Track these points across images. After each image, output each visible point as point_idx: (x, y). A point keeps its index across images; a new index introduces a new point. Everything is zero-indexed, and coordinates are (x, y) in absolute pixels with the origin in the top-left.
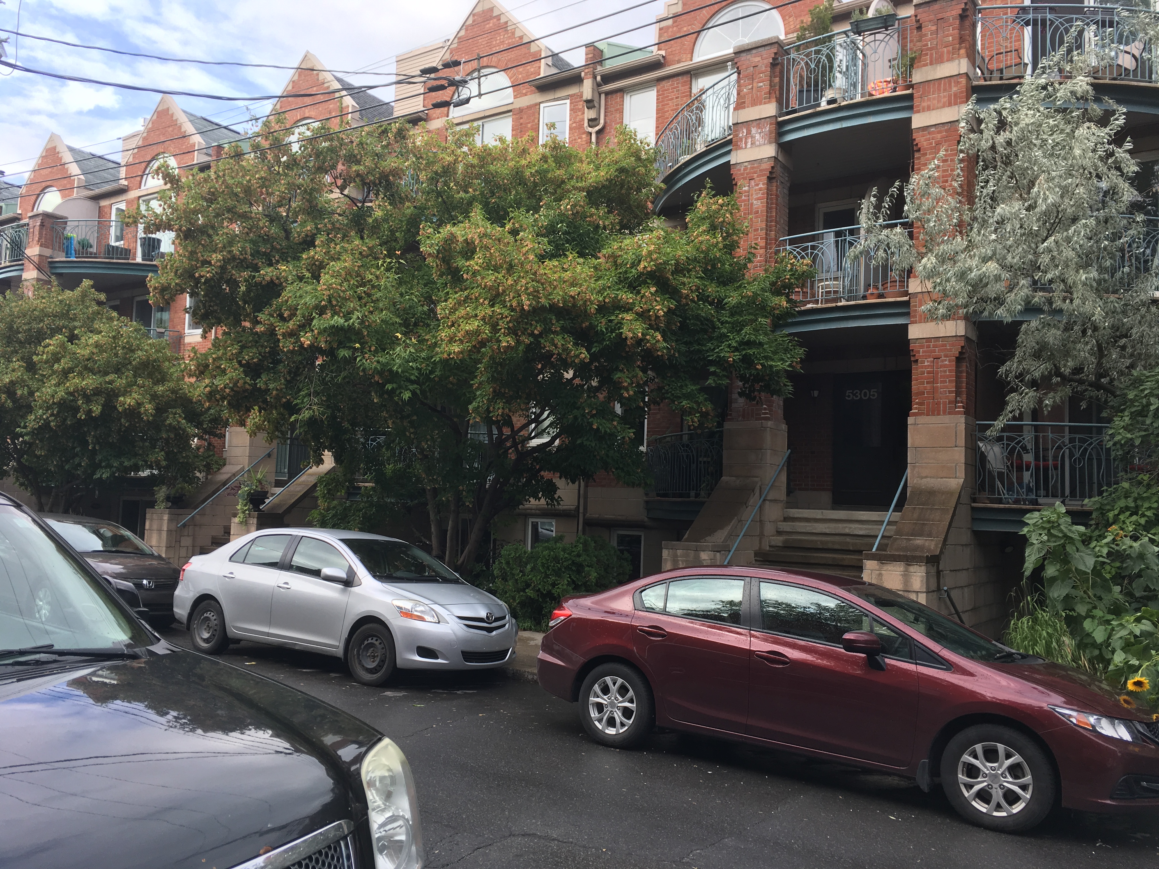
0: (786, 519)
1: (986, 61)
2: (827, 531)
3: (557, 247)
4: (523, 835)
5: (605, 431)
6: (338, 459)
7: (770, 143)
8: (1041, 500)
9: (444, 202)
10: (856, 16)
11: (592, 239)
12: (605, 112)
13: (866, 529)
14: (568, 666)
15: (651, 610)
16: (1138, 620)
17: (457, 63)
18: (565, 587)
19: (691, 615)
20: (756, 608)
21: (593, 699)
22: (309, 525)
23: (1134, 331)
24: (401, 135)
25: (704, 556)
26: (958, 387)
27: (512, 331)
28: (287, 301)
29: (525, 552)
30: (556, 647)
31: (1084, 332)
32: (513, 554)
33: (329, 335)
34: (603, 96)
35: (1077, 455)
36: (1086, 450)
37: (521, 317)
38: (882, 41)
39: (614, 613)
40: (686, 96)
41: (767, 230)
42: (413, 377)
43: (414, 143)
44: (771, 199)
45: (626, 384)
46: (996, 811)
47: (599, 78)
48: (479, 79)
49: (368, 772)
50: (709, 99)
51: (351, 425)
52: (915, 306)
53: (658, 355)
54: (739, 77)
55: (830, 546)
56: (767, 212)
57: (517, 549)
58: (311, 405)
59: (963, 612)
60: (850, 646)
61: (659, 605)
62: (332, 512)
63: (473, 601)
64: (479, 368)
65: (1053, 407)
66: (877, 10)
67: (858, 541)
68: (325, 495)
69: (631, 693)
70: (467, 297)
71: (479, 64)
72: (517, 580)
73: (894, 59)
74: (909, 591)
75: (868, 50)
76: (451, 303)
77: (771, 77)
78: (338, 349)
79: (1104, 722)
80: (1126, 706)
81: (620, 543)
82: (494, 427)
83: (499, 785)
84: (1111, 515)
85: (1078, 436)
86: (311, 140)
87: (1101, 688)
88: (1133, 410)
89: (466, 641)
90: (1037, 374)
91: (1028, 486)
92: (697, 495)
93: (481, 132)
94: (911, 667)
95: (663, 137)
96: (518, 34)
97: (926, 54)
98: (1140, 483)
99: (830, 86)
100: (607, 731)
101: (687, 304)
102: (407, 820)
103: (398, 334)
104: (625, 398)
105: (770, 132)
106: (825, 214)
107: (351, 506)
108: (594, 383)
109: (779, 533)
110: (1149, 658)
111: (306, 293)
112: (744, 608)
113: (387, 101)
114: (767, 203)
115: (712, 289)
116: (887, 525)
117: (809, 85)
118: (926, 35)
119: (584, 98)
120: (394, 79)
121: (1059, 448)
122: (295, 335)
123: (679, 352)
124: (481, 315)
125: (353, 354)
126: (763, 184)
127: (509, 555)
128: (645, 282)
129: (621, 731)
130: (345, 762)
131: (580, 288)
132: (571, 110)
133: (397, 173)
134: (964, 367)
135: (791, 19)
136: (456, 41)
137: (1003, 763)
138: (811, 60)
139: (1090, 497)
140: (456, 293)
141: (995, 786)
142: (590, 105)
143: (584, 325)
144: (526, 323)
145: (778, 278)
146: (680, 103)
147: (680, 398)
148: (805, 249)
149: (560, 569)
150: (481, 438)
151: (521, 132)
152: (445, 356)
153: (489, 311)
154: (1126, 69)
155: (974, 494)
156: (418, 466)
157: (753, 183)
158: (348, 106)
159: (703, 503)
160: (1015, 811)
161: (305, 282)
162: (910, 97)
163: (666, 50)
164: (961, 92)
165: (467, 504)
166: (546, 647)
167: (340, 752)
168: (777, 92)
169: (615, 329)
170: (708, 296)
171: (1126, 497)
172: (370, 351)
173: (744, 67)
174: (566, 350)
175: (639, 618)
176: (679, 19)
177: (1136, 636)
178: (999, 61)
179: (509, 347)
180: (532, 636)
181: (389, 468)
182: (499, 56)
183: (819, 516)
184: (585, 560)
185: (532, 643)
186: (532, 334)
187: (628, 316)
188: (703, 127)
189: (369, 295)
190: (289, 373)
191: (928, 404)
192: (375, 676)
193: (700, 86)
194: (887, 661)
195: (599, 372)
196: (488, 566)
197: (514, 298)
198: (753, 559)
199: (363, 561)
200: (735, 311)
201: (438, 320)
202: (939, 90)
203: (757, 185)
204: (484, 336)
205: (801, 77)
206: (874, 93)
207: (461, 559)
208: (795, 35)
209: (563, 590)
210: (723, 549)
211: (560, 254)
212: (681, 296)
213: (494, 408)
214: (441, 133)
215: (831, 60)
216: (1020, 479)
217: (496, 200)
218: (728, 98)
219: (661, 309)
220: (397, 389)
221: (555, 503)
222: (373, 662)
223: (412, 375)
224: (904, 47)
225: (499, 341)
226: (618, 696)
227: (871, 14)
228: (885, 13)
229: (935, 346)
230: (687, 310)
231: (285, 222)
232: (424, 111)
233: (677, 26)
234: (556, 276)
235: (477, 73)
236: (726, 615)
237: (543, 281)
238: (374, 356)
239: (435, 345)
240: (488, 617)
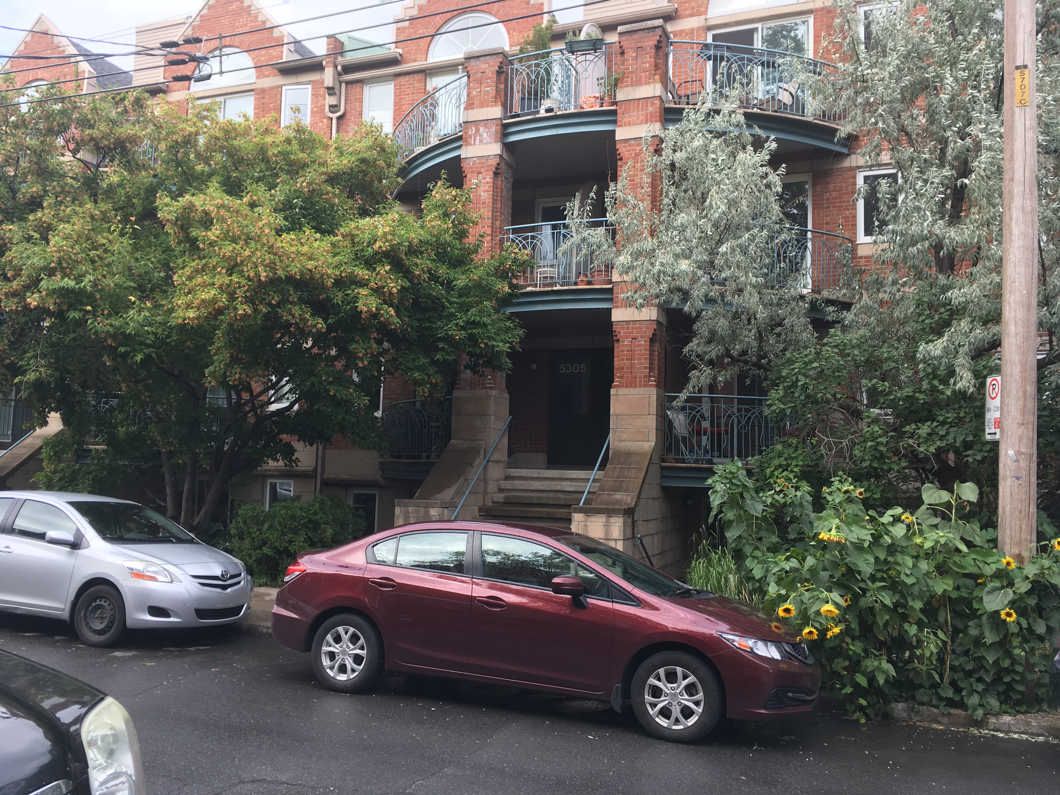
0: (507, 478)
1: (676, 87)
2: (542, 488)
3: (293, 222)
4: (253, 782)
5: (342, 398)
6: (65, 421)
7: (496, 142)
8: (715, 460)
9: (184, 172)
10: (570, 37)
11: (329, 215)
12: (346, 100)
13: (575, 486)
14: (302, 618)
15: (383, 563)
16: (788, 559)
17: (198, 40)
18: (301, 544)
19: (419, 566)
20: (478, 559)
21: (325, 649)
22: (34, 487)
23: (786, 321)
24: (138, 103)
25: (434, 512)
26: (651, 364)
27: (249, 300)
28: (11, 261)
29: (263, 512)
30: (291, 602)
31: (749, 321)
32: (251, 513)
33: (58, 297)
34: (343, 85)
35: (743, 423)
36: (750, 418)
37: (259, 287)
38: (592, 61)
39: (347, 567)
40: (422, 92)
41: (493, 219)
42: (148, 342)
43: (152, 112)
44: (497, 192)
45: (361, 355)
46: (675, 724)
47: (339, 68)
48: (221, 57)
49: (89, 732)
50: (442, 97)
51: (81, 387)
52: (618, 293)
53: (392, 329)
54: (469, 81)
55: (544, 501)
56: (493, 203)
57: (254, 508)
58: (37, 367)
59: (653, 556)
60: (558, 589)
61: (390, 558)
62: (59, 475)
63: (209, 560)
64: (216, 334)
65: (725, 383)
66: (587, 34)
67: (568, 496)
68: (51, 457)
69: (362, 641)
70: (205, 265)
71: (221, 43)
72: (254, 538)
73: (602, 78)
74: (609, 540)
75: (580, 68)
76: (188, 271)
77: (497, 84)
78: (68, 310)
79: (760, 644)
80: (776, 630)
81: (355, 502)
82: (233, 393)
83: (229, 736)
84: (768, 471)
85: (744, 407)
86: (41, 102)
87: (758, 617)
88: (786, 384)
89: (201, 599)
90: (713, 355)
91: (705, 448)
92: (428, 457)
93: (222, 110)
94: (608, 605)
95: (400, 128)
96: (260, 18)
97: (628, 77)
98: (790, 446)
99: (548, 96)
100: (338, 678)
101: (420, 284)
102: (130, 776)
103: (131, 297)
104: (360, 367)
105: (496, 131)
106: (544, 209)
107: (80, 469)
108: (333, 352)
109: (501, 490)
110: (796, 589)
111: (34, 254)
112: (466, 559)
113: (126, 70)
114: (493, 195)
115: (443, 271)
116: (593, 482)
117: (530, 94)
118: (628, 60)
119: (326, 85)
120: (134, 49)
121: (730, 416)
122: (19, 295)
123: (412, 327)
124: (218, 283)
125: (84, 316)
126: (490, 178)
127: (246, 514)
128: (381, 261)
129: (352, 677)
130: (64, 724)
131: (317, 262)
132: (313, 95)
133: (134, 140)
134: (657, 346)
135: (515, 33)
136: (198, 19)
137: (681, 683)
138: (531, 71)
139: (752, 457)
140: (194, 260)
141: (674, 703)
142: (331, 92)
143: (321, 297)
144: (264, 294)
145: (502, 263)
146: (416, 98)
147: (413, 369)
148: (526, 238)
149: (296, 527)
150: (220, 402)
151: (263, 111)
152: (180, 321)
153: (227, 280)
154: (784, 104)
155: (663, 455)
156: (153, 429)
157: (480, 175)
158: (84, 72)
159: (433, 464)
160: (689, 724)
161: (33, 243)
162: (614, 113)
163: (403, 49)
164: (655, 113)
165: (205, 466)
166: (281, 601)
167: (59, 714)
168: (502, 97)
169: (351, 302)
170: (439, 277)
171: (779, 457)
172: (103, 314)
173: (474, 72)
174: (303, 319)
175: (371, 571)
176: (415, 22)
177: (787, 572)
178: (686, 88)
179: (245, 316)
180: (268, 592)
181: (122, 430)
182: (242, 37)
183: (536, 475)
184: (321, 518)
185: (268, 598)
186: (270, 304)
187: (364, 291)
188: (437, 122)
189: (101, 258)
190: (13, 333)
191: (627, 377)
192: (102, 638)
193: (434, 85)
194: (588, 600)
195: (337, 342)
196: (225, 526)
197: (251, 268)
198: (477, 514)
199: (92, 523)
200: (464, 292)
201: (175, 287)
202: (638, 109)
203: (485, 179)
204: (221, 304)
205: (523, 86)
206: (585, 106)
207: (197, 520)
208: (518, 48)
209: (300, 547)
210: (450, 505)
211: (296, 229)
212: (414, 276)
213: (231, 372)
214: (182, 105)
215: (548, 74)
216: (699, 443)
217: (238, 174)
218: (459, 98)
219: (395, 287)
220: (130, 352)
221: (294, 464)
222: (101, 623)
223: (148, 338)
224: (609, 69)
225: (235, 309)
226: (349, 644)
227: (582, 37)
228: (594, 37)
229: (633, 328)
230: (419, 289)
231: (12, 182)
232: (164, 83)
233: (413, 28)
234: (293, 249)
235: (218, 51)
236: (452, 565)
237: (280, 254)
238: (107, 319)
239: (172, 310)
240: (223, 575)
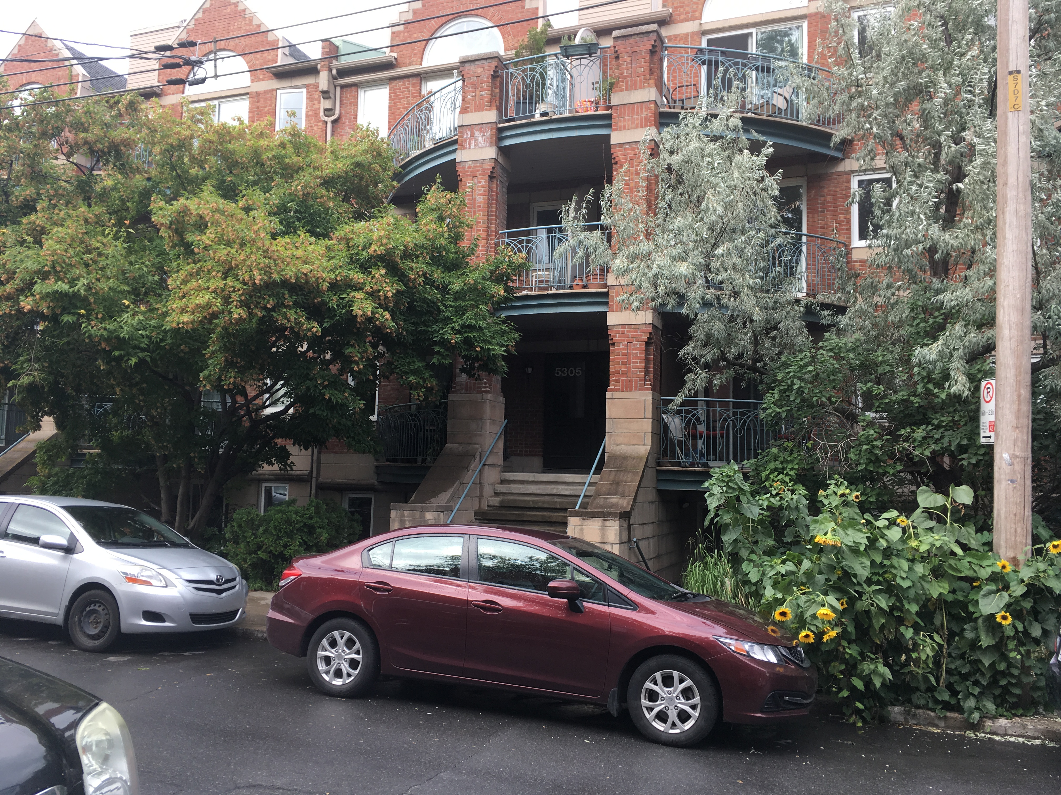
0: (503, 482)
1: (671, 92)
2: (538, 492)
3: (288, 226)
4: (248, 787)
5: (337, 402)
6: (59, 425)
7: (492, 146)
8: (711, 464)
9: (179, 176)
10: (565, 42)
11: (324, 219)
12: (341, 104)
13: (571, 490)
14: (298, 623)
15: (378, 567)
16: (783, 562)
17: (193, 44)
18: (297, 548)
19: (416, 570)
20: (473, 563)
21: (321, 653)
22: (27, 492)
23: (781, 325)
24: (132, 107)
25: (429, 516)
26: (647, 367)
27: (244, 304)
29: (257, 515)
30: (287, 606)
31: (744, 324)
32: (246, 517)
33: (52, 301)
34: (338, 89)
35: (739, 427)
36: (745, 421)
37: (254, 291)
38: (586, 66)
39: (343, 571)
40: (417, 96)
41: (488, 223)
42: (142, 345)
43: (146, 116)
44: (492, 196)
45: (356, 359)
46: (671, 728)
47: (334, 72)
48: (215, 61)
49: (83, 738)
50: (436, 100)
51: (75, 391)
52: (613, 297)
53: (387, 333)
54: (463, 84)
55: (540, 505)
56: (488, 207)
57: (249, 513)
58: (31, 371)
59: (649, 560)
60: (554, 592)
61: (386, 562)
62: (53, 479)
63: (204, 564)
64: (211, 338)
65: (720, 386)
66: (582, 38)
67: (564, 500)
68: (45, 461)
69: (358, 645)
70: (200, 269)
71: (215, 46)
72: (249, 542)
73: (597, 83)
74: (605, 543)
75: (575, 73)
76: (182, 274)
77: (492, 88)
78: (62, 314)
79: (756, 648)
80: (772, 634)
81: (350, 506)
82: (227, 396)
83: (225, 741)
84: (764, 474)
85: (739, 410)
86: (34, 106)
87: (754, 621)
88: (781, 388)
90: (709, 358)
91: (701, 451)
92: (424, 461)
93: (217, 113)
94: (605, 609)
95: (395, 132)
96: (255, 22)
97: (623, 81)
98: (785, 449)
99: (543, 100)
100: (334, 683)
101: (416, 288)
102: (125, 782)
103: (125, 301)
104: (356, 371)
105: (491, 136)
106: (539, 212)
107: (74, 473)
108: (328, 356)
109: (497, 494)
110: (792, 593)
111: (28, 257)
112: (461, 563)
113: (120, 74)
114: (488, 199)
115: (438, 275)
116: (589, 485)
117: (525, 98)
118: (622, 65)
119: (320, 89)
120: (129, 53)
121: (725, 420)
122: (13, 298)
123: (407, 331)
124: (212, 287)
125: (78, 320)
126: (485, 182)
127: (241, 518)
128: (376, 264)
129: (347, 681)
130: (58, 729)
131: (312, 265)
132: (307, 98)
133: (128, 144)
134: (652, 350)
135: (510, 38)
136: (193, 22)
137: (677, 687)
138: (526, 76)
139: (748, 460)
140: (188, 264)
141: (670, 707)
142: (326, 95)
143: (316, 301)
144: (259, 297)
145: (497, 267)
146: (411, 102)
147: (408, 373)
148: (521, 242)
149: (292, 531)
150: (215, 406)
151: (258, 114)
152: (174, 325)
153: (221, 284)
154: (779, 108)
155: (659, 458)
156: (148, 433)
157: (476, 179)
158: (78, 75)
159: (428, 468)
160: (686, 728)
161: (26, 247)
162: (609, 117)
163: (398, 53)
164: (651, 117)
165: (199, 470)
166: (276, 606)
167: (54, 720)
168: (497, 101)
169: (346, 306)
170: (434, 281)
171: (775, 461)
172: (97, 318)
173: (468, 75)
174: (298, 323)
175: (367, 574)
176: (410, 26)
177: (782, 575)
178: (681, 93)
179: (240, 320)
180: (263, 596)
181: (116, 434)
182: (237, 41)
183: (531, 479)
184: (316, 522)
185: (263, 603)
186: (265, 308)
187: (359, 295)
188: (432, 126)
189: (95, 262)
191: (623, 381)
192: (97, 643)
193: (429, 89)
194: (585, 604)
195: (332, 346)
196: (220, 530)
197: (246, 272)
198: (473, 518)
199: (86, 528)
200: (459, 296)
201: (169, 290)
202: (633, 113)
203: (480, 182)
204: (215, 309)
205: (518, 90)
206: (579, 110)
207: (192, 524)
208: (514, 52)
209: (295, 551)
210: (446, 509)
211: (291, 232)
212: (409, 280)
213: (226, 376)
214: (177, 109)
215: (543, 78)
216: (695, 446)
217: (233, 178)
218: (454, 102)
219: (390, 290)
220: (124, 356)
221: (289, 468)
222: (96, 628)
223: (142, 342)
224: (604, 73)
225: (230, 313)
226: (345, 649)
227: (577, 41)
228: (589, 42)
229: (628, 332)
230: (415, 293)
231: (5, 185)
232: (158, 86)
233: (408, 32)
234: (288, 253)
235: (213, 55)
236: (448, 569)
237: (275, 257)
238: (101, 323)
239: (166, 314)
240: (217, 580)
